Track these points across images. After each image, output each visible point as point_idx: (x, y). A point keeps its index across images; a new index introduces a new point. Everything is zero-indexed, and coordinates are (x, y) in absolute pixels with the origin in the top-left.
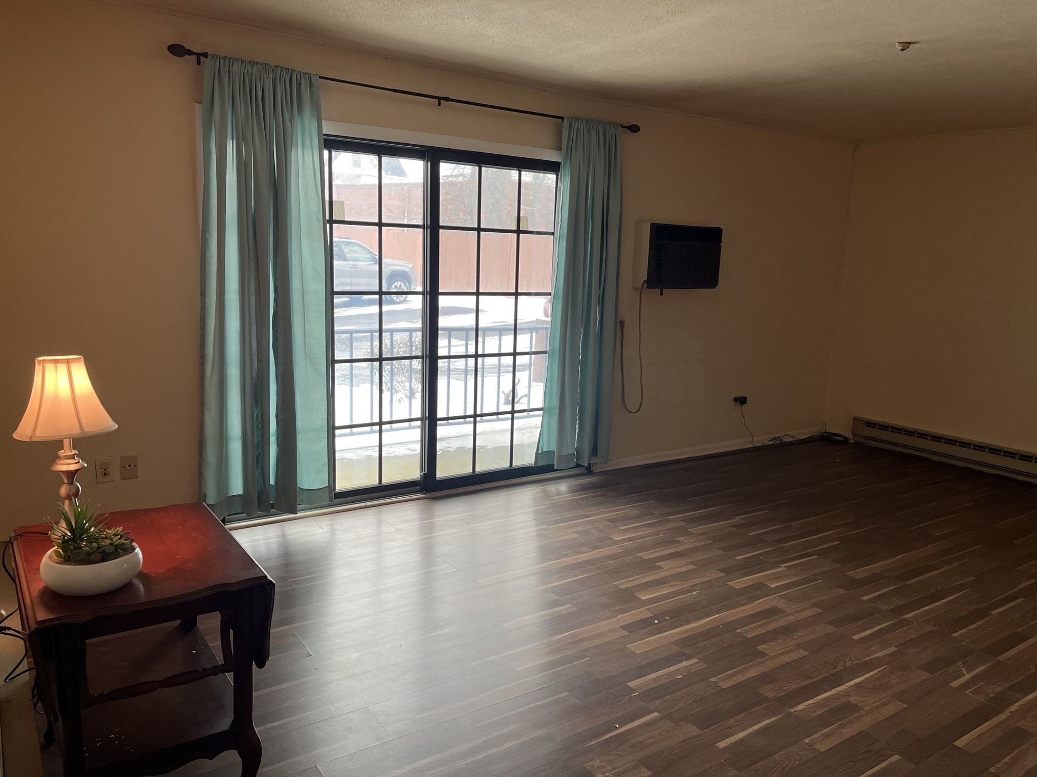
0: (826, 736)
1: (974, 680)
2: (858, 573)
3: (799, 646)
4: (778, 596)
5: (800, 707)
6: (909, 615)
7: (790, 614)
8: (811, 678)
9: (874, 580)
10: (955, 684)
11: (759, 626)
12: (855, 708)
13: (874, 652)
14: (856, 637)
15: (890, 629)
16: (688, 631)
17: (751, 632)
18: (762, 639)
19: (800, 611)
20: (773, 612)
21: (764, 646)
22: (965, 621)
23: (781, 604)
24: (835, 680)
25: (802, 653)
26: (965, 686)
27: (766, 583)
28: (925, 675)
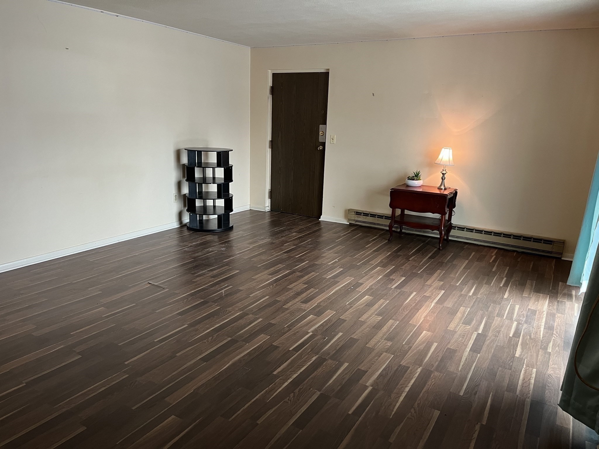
3: (291, 289)
4: (307, 310)
7: (298, 302)
11: (310, 294)
14: (266, 298)
16: (338, 286)
17: (312, 291)
18: (307, 289)
19: (294, 304)
20: (306, 301)
21: (305, 286)
23: (304, 306)
27: (316, 317)
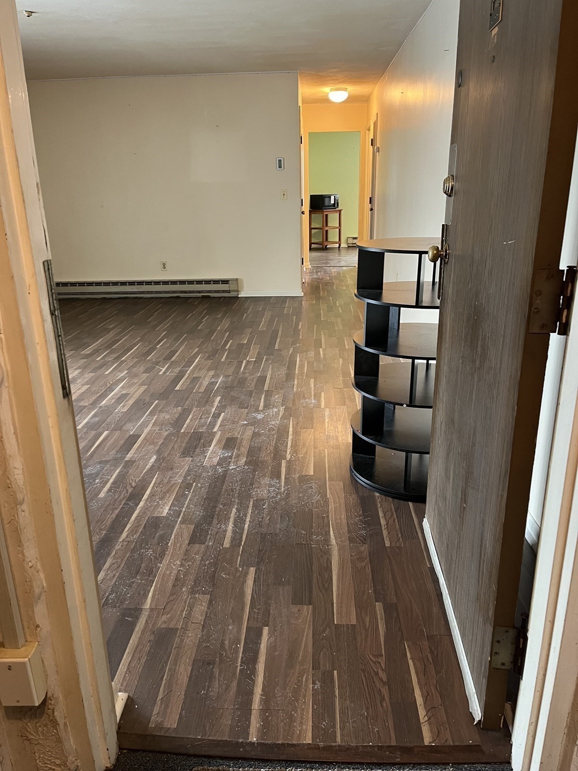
0: (123, 406)
1: (167, 369)
2: (87, 351)
5: (104, 402)
6: (123, 359)
8: (99, 393)
9: (96, 352)
10: (161, 373)
12: (127, 394)
13: (119, 375)
14: (107, 373)
15: (119, 365)
22: (148, 353)
24: (110, 389)
25: (87, 387)
26: (165, 372)
28: (146, 375)
